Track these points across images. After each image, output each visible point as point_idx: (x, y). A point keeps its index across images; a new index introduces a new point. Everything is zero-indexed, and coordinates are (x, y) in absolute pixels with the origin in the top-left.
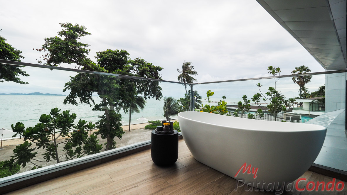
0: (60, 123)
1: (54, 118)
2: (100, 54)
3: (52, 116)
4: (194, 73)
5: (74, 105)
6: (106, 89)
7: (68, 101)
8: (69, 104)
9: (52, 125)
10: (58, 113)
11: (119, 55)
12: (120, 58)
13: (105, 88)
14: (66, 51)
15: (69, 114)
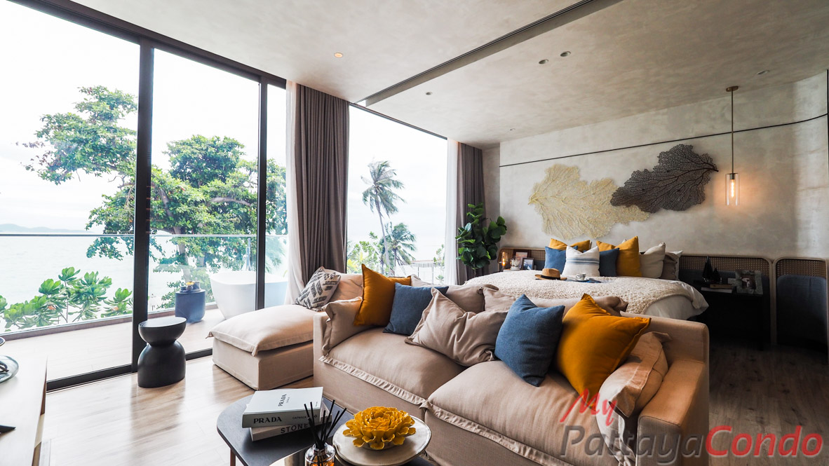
0: (78, 296)
1: (67, 286)
2: (174, 145)
3: (63, 282)
4: (397, 184)
5: (114, 259)
6: (185, 225)
7: (98, 251)
8: (101, 256)
9: (62, 299)
10: (74, 277)
11: (218, 148)
12: (221, 154)
13: (181, 223)
14: (94, 147)
15: (97, 279)
